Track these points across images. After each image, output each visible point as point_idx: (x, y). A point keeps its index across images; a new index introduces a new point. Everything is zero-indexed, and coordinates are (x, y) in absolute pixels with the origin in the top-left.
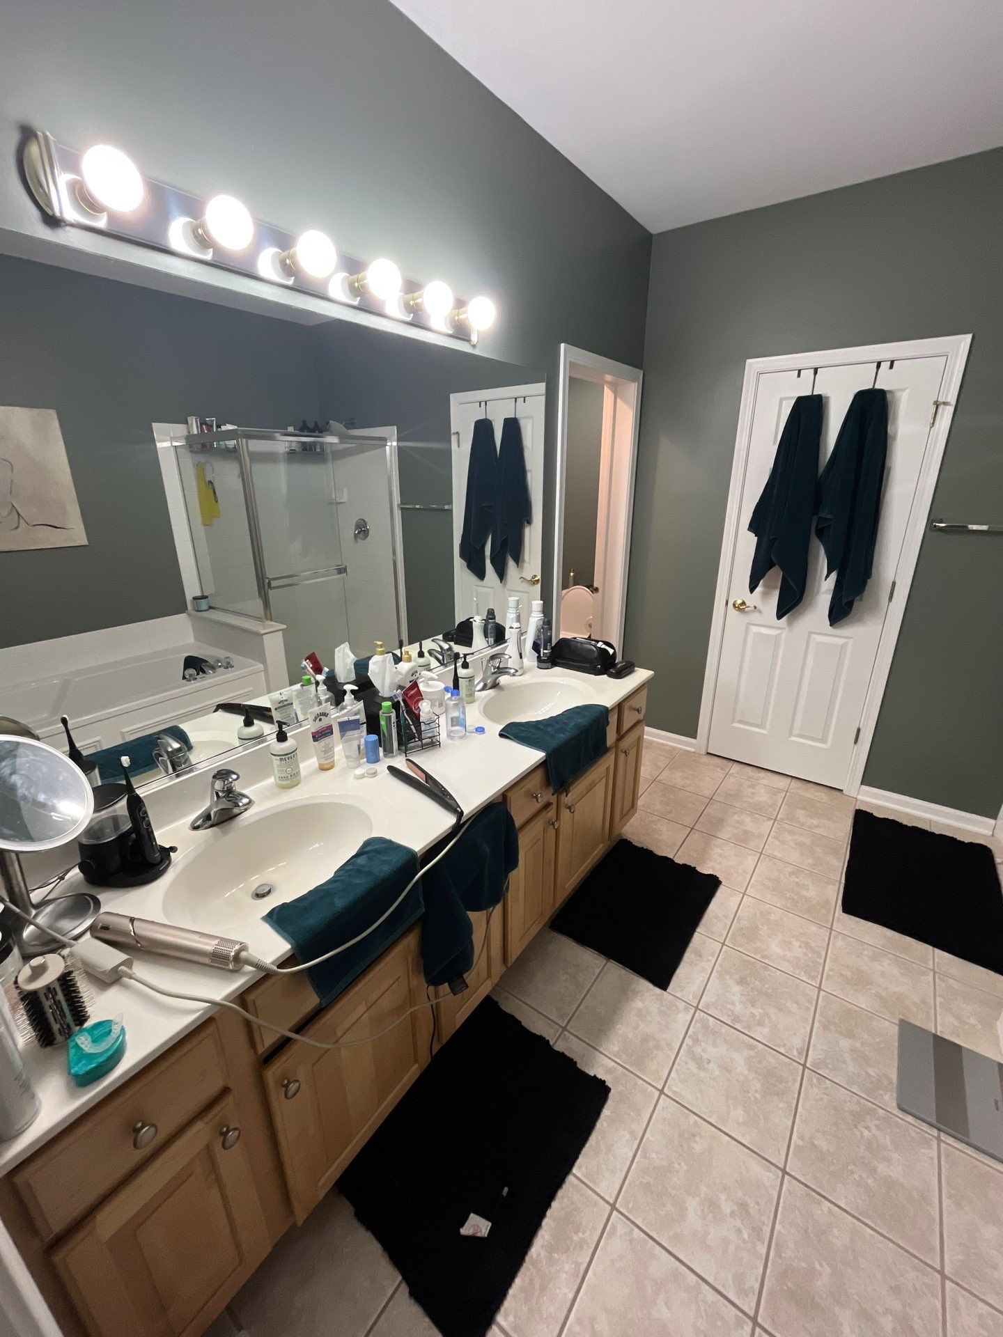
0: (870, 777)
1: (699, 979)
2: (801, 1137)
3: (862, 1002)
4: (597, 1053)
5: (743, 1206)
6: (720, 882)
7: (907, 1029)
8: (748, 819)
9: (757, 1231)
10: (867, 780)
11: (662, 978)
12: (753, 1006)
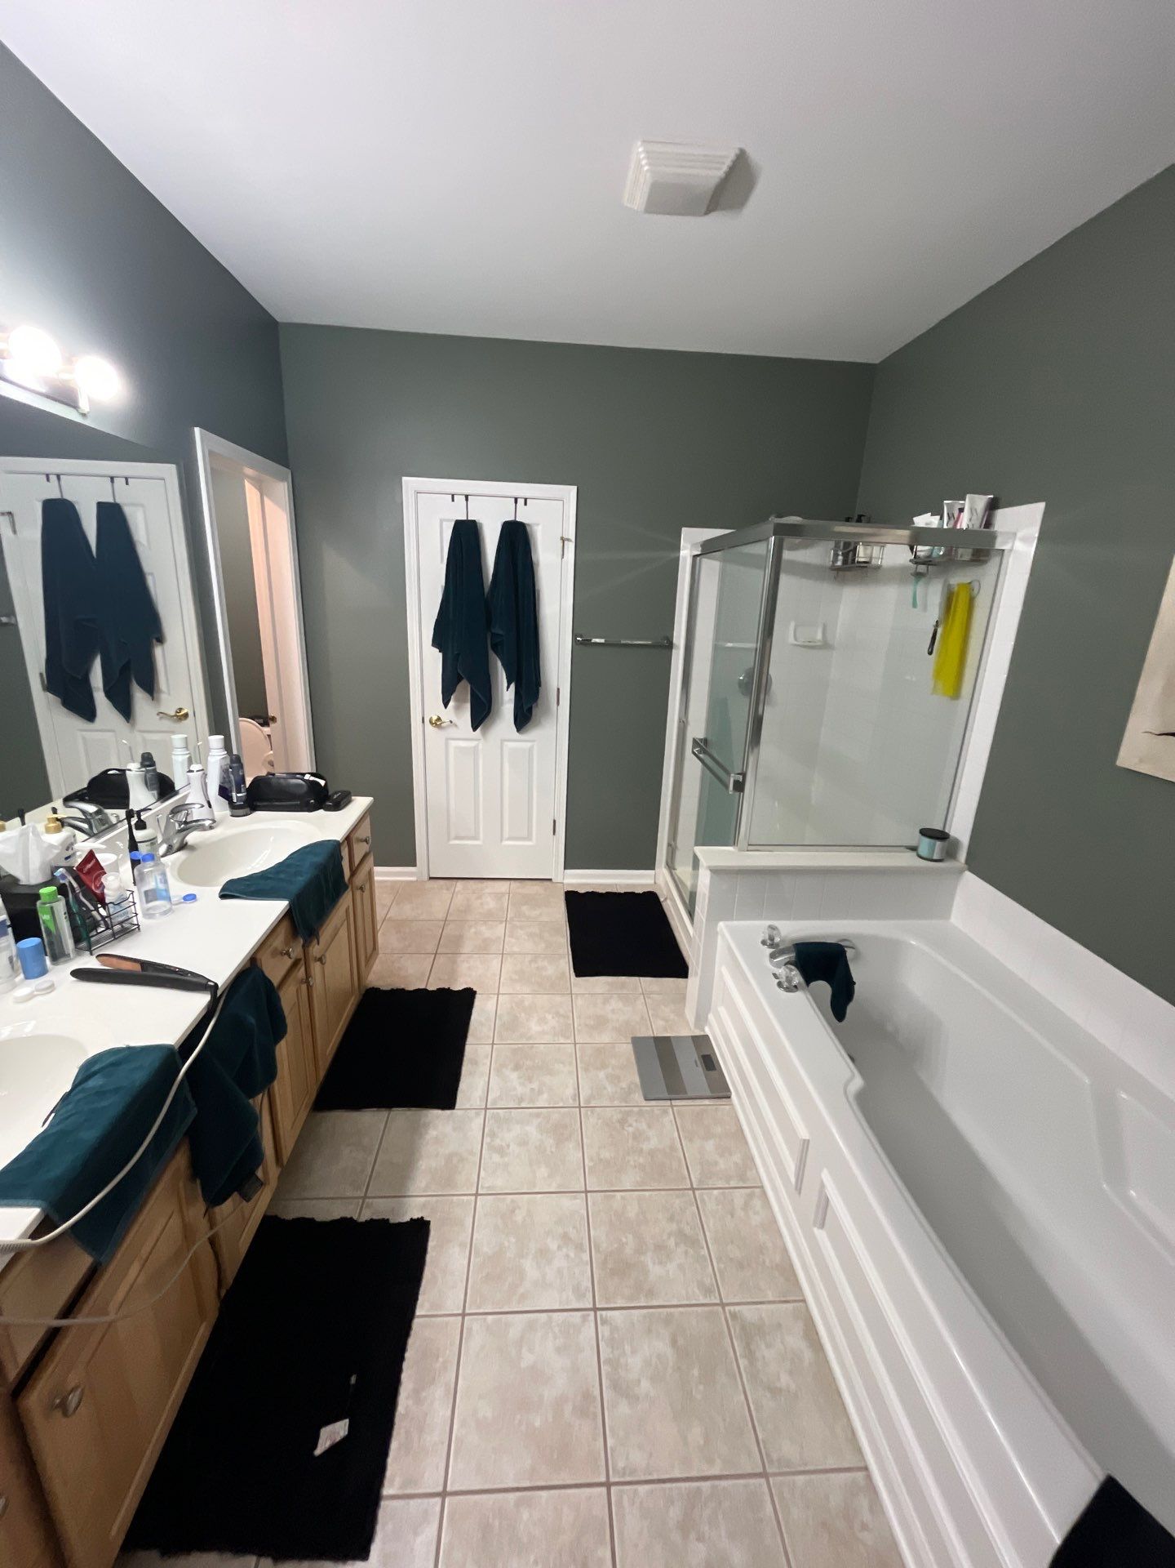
0: (572, 860)
1: (481, 1083)
2: (591, 1159)
3: (605, 1038)
4: (407, 1199)
5: (565, 1237)
6: (475, 992)
7: (637, 1042)
8: (483, 929)
9: (579, 1247)
10: (569, 864)
11: (447, 1100)
12: (530, 1082)
